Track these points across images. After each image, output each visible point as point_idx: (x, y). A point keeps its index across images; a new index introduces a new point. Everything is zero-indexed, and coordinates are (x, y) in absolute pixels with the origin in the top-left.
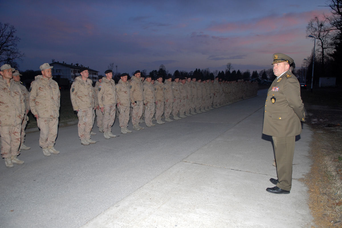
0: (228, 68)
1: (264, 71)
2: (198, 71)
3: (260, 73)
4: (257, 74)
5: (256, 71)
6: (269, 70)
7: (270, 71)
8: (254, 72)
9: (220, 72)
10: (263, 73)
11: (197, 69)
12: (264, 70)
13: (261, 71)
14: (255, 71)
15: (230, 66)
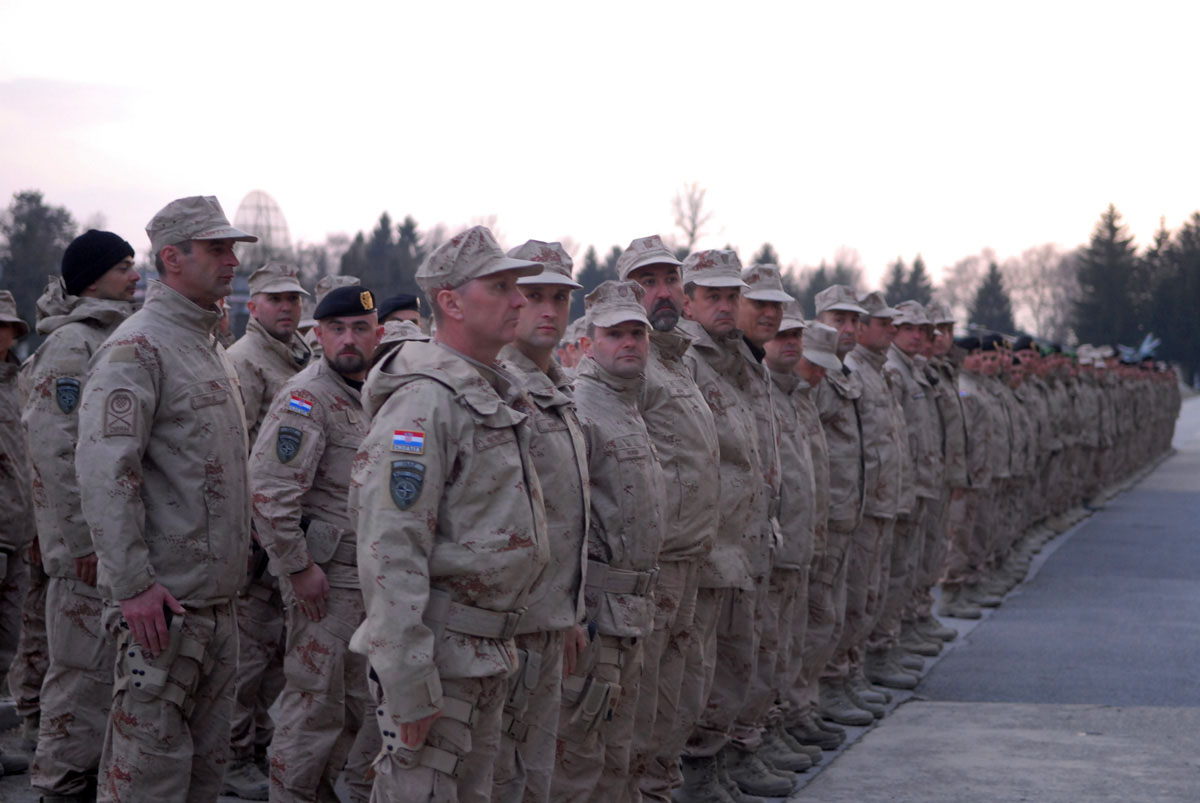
0: (679, 223)
1: (993, 267)
2: (396, 235)
3: (950, 283)
4: (928, 288)
5: (919, 267)
6: (1027, 255)
7: (1036, 269)
8: (898, 270)
9: (591, 257)
10: (974, 287)
11: (385, 221)
12: (988, 253)
13: (962, 268)
14: (909, 265)
15: (695, 206)
